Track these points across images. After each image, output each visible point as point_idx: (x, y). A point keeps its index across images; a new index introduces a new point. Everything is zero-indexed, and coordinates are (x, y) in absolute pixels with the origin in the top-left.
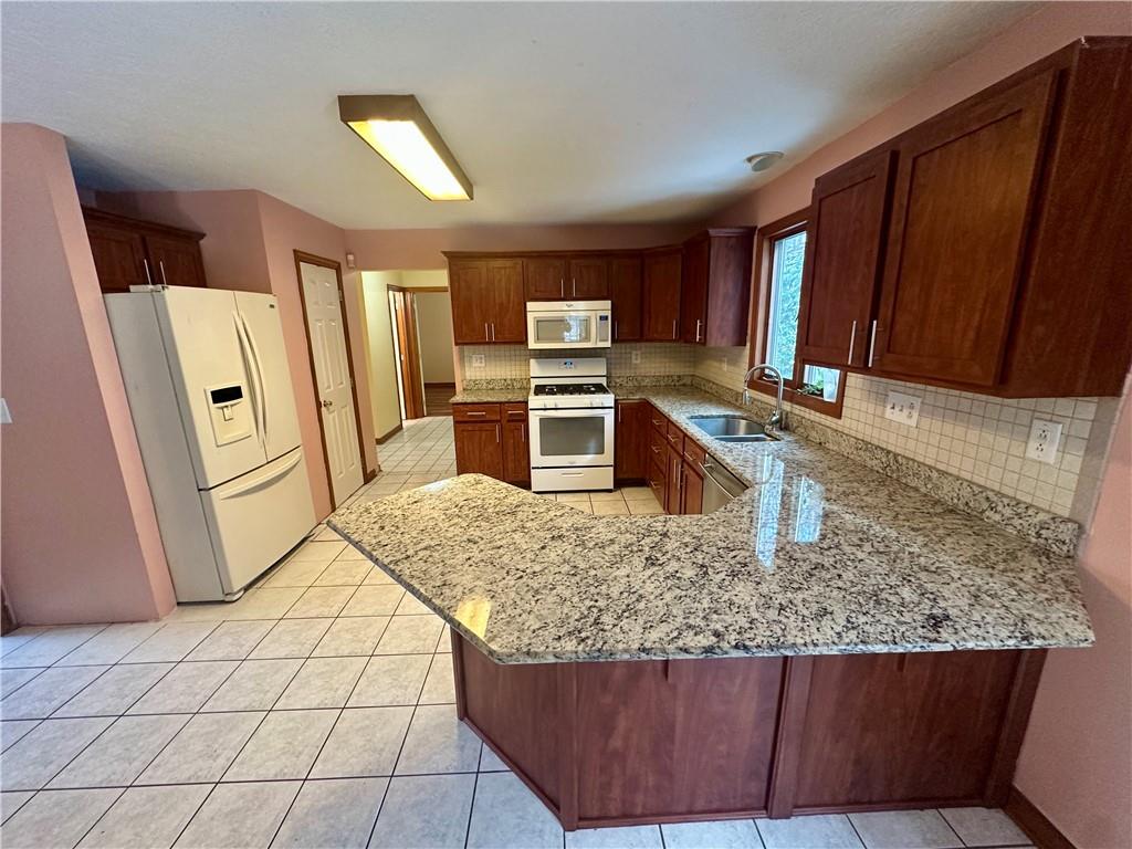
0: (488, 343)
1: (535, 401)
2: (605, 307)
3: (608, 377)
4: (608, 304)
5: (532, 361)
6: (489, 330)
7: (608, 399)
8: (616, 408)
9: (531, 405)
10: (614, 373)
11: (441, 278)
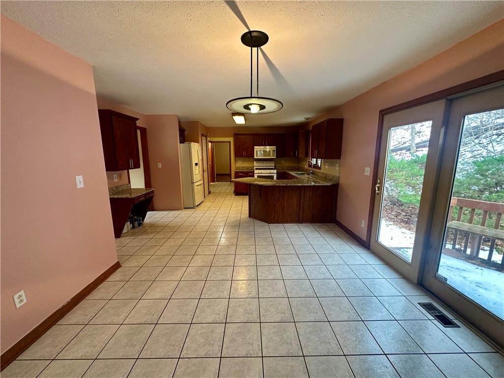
0: (244, 157)
1: (256, 171)
2: (274, 148)
3: (275, 166)
4: (275, 147)
5: (255, 162)
6: (244, 153)
7: (275, 171)
8: (277, 173)
9: (255, 172)
10: (277, 165)
11: (231, 139)
